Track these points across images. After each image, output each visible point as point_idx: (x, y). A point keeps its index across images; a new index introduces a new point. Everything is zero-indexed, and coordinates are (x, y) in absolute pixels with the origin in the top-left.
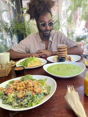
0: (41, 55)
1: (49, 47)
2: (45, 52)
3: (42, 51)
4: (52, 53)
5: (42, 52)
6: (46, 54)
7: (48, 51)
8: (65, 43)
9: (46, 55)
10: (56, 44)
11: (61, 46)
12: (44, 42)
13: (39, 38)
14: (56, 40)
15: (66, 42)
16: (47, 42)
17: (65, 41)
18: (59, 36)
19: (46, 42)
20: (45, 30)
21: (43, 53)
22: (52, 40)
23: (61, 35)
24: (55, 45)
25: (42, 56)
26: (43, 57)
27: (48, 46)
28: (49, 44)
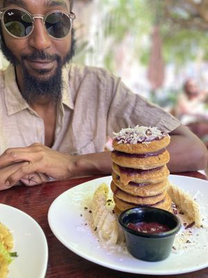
0: (17, 177)
1: (62, 133)
2: (40, 159)
3: (25, 157)
4: (76, 164)
5: (24, 161)
6: (48, 171)
7: (58, 149)
8: (127, 116)
9: (45, 175)
10: (93, 122)
11: (136, 138)
12: (39, 111)
13: (15, 95)
14: (92, 104)
15: (133, 112)
16: (51, 111)
17: (129, 110)
18: (101, 87)
19: (46, 112)
20: (28, 51)
21: (27, 168)
22: (74, 102)
23: (110, 85)
24: (87, 125)
25: (26, 182)
26: (32, 183)
27: (58, 130)
28: (63, 121)
